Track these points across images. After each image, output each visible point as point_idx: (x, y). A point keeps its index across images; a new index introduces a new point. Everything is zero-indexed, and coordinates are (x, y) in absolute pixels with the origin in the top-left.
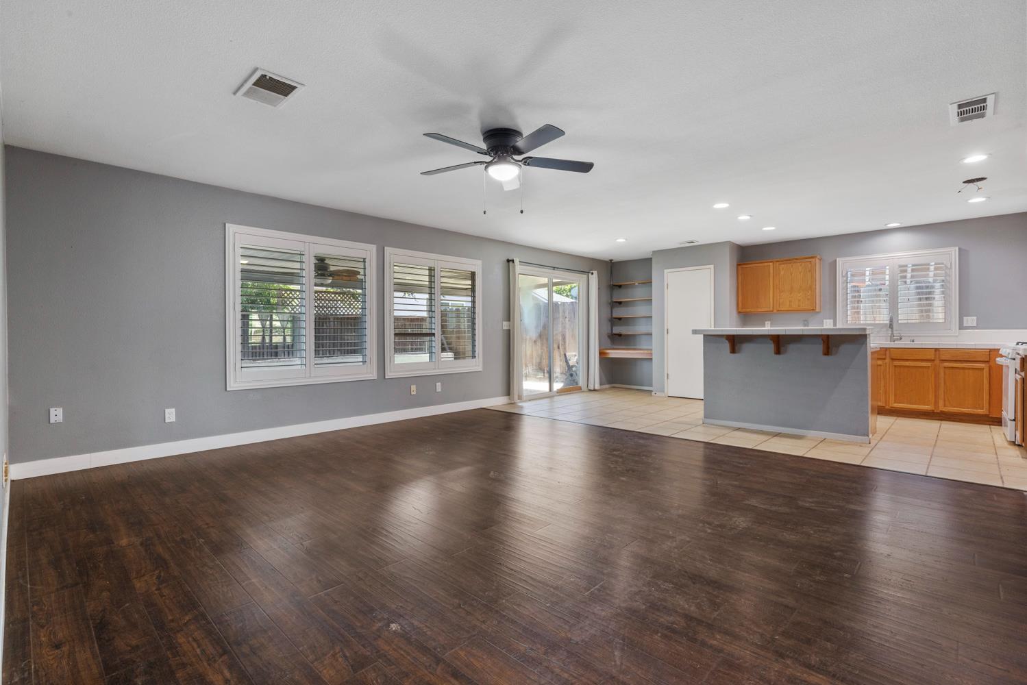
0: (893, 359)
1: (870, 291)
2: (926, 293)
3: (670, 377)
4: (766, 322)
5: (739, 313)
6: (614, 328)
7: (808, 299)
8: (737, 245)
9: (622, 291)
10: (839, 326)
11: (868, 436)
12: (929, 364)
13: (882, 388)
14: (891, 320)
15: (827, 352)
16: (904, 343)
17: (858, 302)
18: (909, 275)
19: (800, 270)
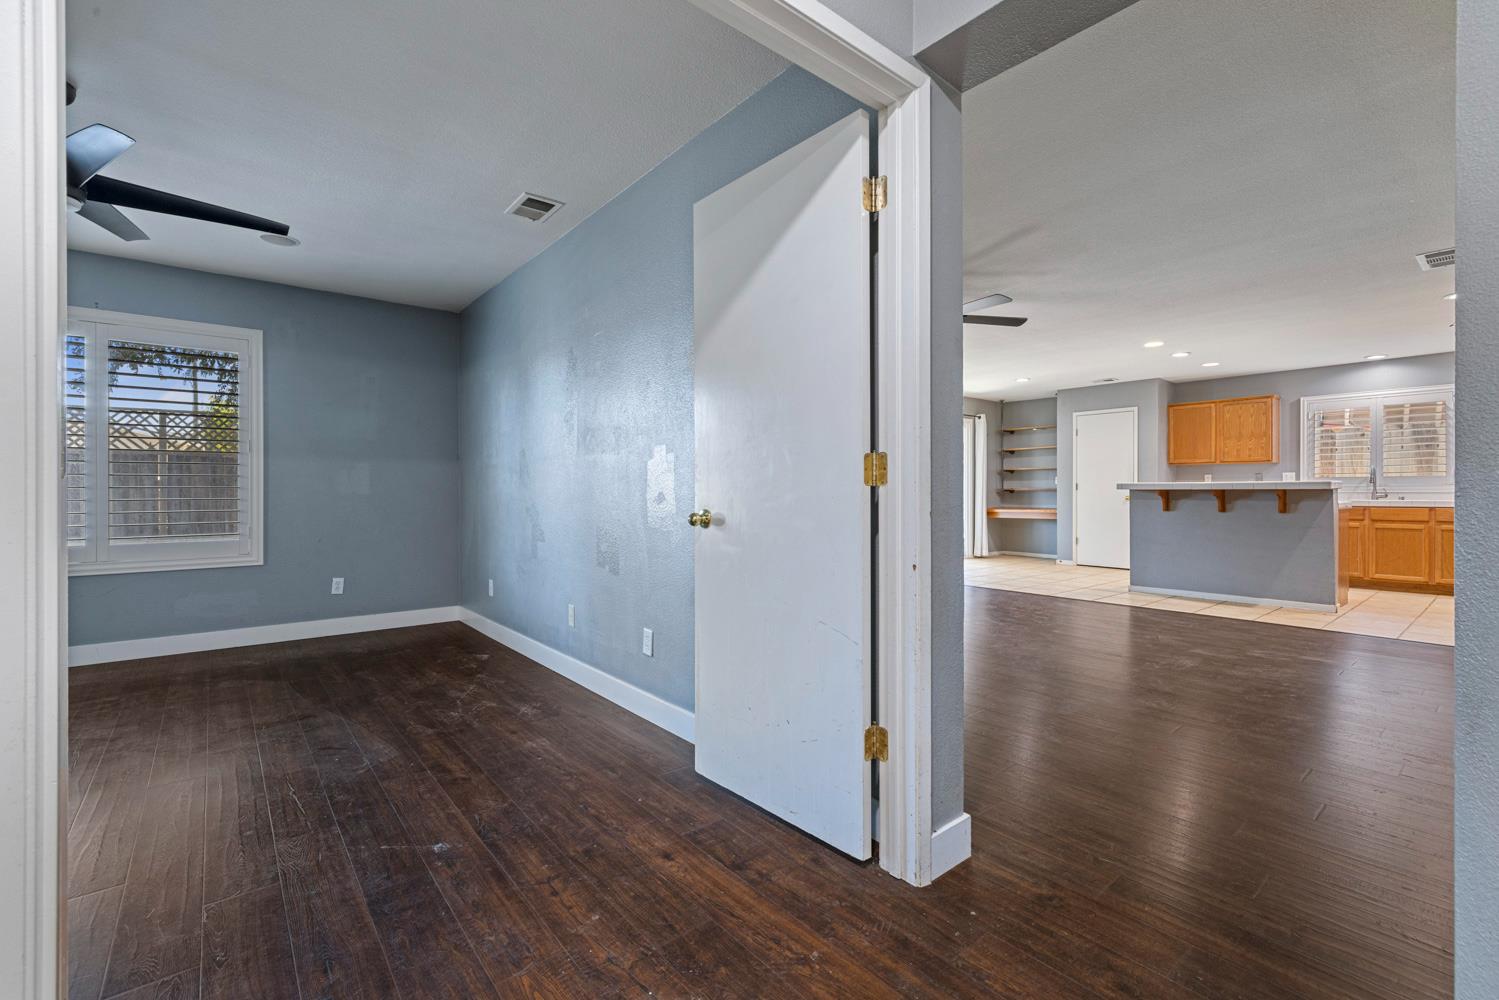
0: (1374, 521)
1: (1347, 437)
2: (1427, 440)
3: (1079, 540)
4: (1206, 476)
5: (1170, 464)
6: (1005, 482)
7: (1262, 448)
8: (1169, 382)
9: (1014, 437)
10: (1303, 479)
11: (1334, 604)
12: (1421, 526)
13: (1360, 555)
14: (1373, 473)
15: (1284, 509)
16: (1392, 501)
17: (1332, 450)
18: (1406, 417)
19: (1252, 411)
